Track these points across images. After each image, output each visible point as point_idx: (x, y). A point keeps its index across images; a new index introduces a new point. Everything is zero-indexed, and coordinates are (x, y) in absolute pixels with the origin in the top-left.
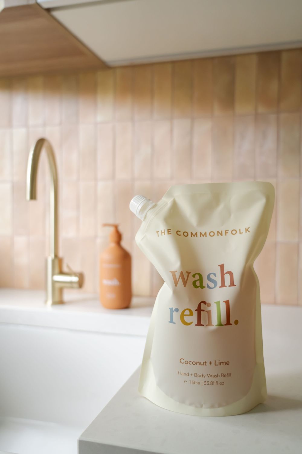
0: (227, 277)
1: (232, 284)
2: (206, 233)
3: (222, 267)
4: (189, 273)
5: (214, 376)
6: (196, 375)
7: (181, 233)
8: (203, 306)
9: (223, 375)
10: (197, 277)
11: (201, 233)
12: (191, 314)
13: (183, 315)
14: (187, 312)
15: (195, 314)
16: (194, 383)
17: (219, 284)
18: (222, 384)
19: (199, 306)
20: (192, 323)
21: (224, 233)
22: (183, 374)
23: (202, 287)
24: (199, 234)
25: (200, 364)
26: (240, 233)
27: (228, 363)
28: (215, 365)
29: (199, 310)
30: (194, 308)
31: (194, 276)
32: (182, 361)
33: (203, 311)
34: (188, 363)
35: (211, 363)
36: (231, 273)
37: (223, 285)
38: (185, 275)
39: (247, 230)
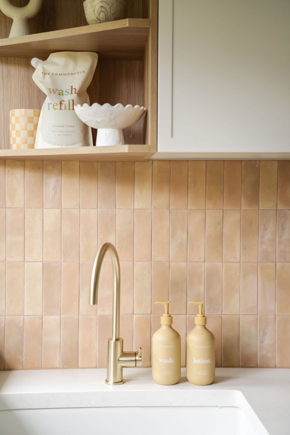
0: (74, 91)
1: (75, 93)
2: (66, 74)
3: (72, 87)
4: (57, 90)
5: (68, 132)
6: (60, 131)
7: (55, 74)
8: (62, 102)
9: (72, 132)
10: (61, 91)
11: (64, 74)
12: (57, 105)
13: (53, 106)
14: (55, 104)
15: (59, 105)
16: (59, 135)
17: (70, 93)
18: (71, 135)
19: (61, 102)
20: (57, 109)
21: (74, 74)
22: (55, 132)
23: (63, 95)
24: (63, 74)
25: (61, 126)
26: (81, 73)
27: (73, 127)
28: (68, 127)
29: (61, 103)
30: (58, 103)
31: (59, 91)
32: (54, 126)
33: (63, 104)
34: (56, 126)
35: (66, 126)
36: (75, 89)
37: (72, 93)
38: (55, 90)
39: (83, 72)
